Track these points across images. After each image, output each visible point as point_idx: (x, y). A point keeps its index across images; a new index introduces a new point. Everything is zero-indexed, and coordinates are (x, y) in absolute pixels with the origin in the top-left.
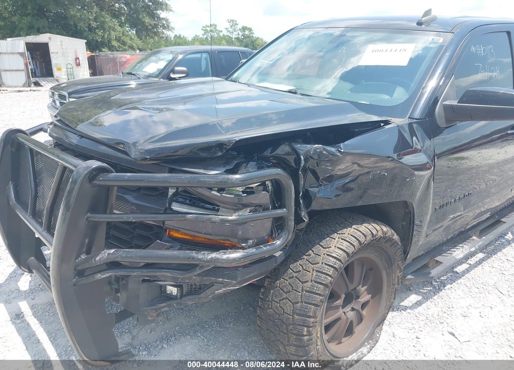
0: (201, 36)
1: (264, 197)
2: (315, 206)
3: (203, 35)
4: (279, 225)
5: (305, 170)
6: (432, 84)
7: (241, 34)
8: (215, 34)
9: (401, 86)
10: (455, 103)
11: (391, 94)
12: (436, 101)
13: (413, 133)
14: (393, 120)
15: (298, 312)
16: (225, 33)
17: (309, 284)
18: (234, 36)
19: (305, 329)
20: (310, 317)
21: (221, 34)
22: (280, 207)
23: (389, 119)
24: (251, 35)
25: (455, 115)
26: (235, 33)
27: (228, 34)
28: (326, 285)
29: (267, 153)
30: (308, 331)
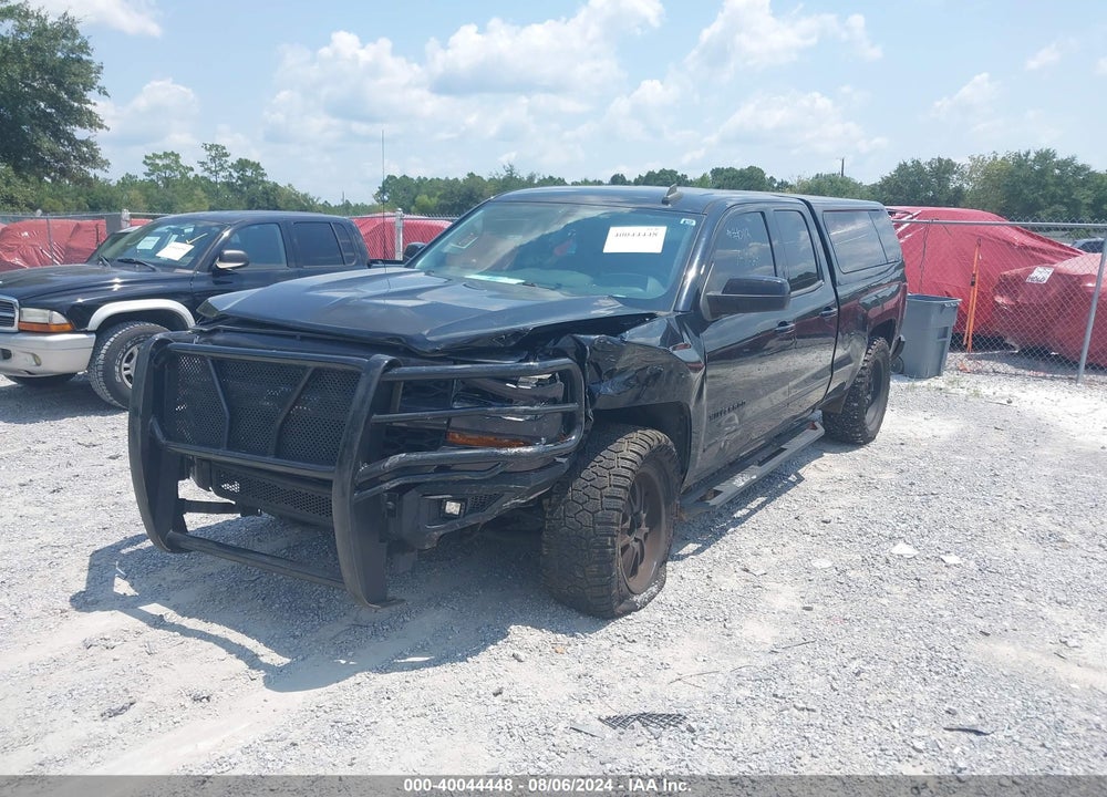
0: (142, 177)
1: (558, 389)
2: (600, 405)
3: (146, 174)
4: (569, 422)
5: (590, 363)
6: (691, 274)
7: (235, 175)
8: (177, 173)
9: (654, 277)
10: (719, 294)
11: (644, 286)
12: (698, 295)
13: (682, 327)
14: (659, 313)
15: (600, 520)
16: (199, 171)
17: (608, 489)
18: (221, 177)
19: (609, 539)
20: (613, 524)
21: (191, 175)
22: (573, 401)
23: (655, 312)
24: (260, 178)
25: (721, 307)
26: (222, 174)
27: (206, 174)
28: (626, 488)
29: (550, 345)
30: (613, 541)
